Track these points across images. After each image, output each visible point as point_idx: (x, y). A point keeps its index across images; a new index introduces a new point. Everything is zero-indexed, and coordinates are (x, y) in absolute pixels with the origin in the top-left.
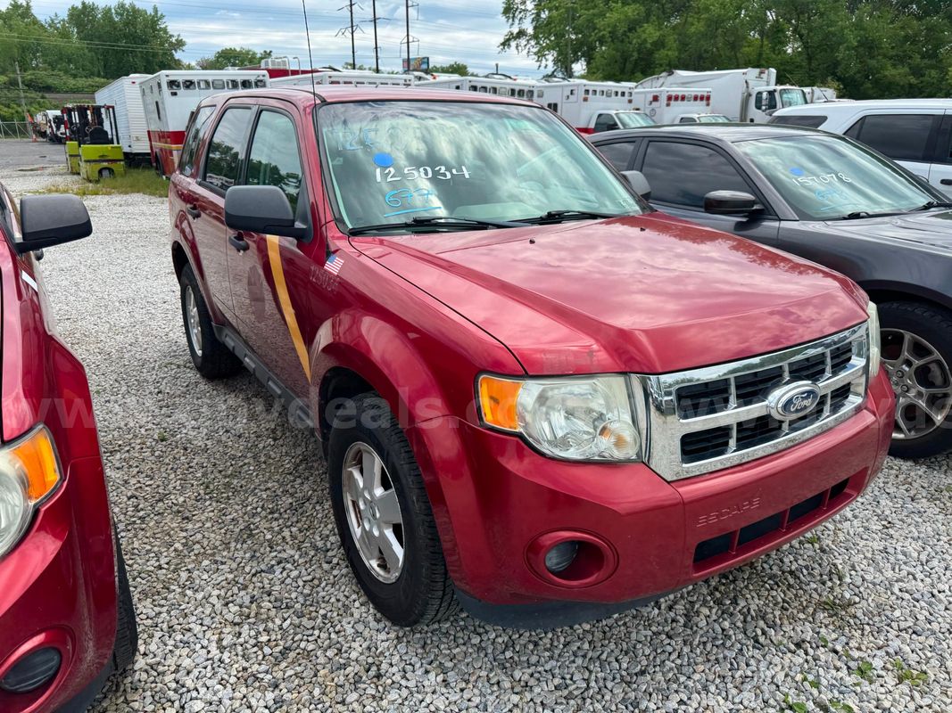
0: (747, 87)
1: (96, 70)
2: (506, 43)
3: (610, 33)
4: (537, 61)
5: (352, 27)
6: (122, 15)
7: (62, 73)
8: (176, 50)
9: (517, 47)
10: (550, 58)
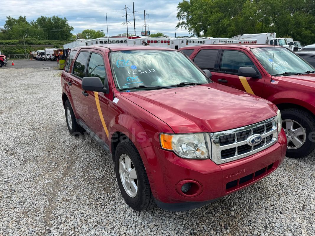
0: (268, 39)
1: (46, 37)
2: (178, 26)
3: (213, 22)
4: (189, 31)
5: (127, 22)
6: (54, 20)
7: (35, 39)
8: (71, 31)
9: (181, 27)
10: (193, 30)
